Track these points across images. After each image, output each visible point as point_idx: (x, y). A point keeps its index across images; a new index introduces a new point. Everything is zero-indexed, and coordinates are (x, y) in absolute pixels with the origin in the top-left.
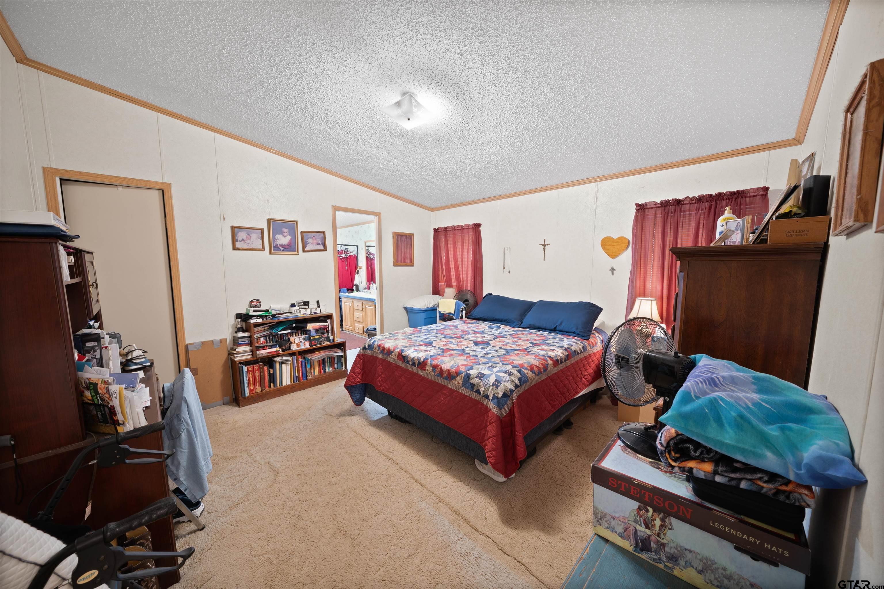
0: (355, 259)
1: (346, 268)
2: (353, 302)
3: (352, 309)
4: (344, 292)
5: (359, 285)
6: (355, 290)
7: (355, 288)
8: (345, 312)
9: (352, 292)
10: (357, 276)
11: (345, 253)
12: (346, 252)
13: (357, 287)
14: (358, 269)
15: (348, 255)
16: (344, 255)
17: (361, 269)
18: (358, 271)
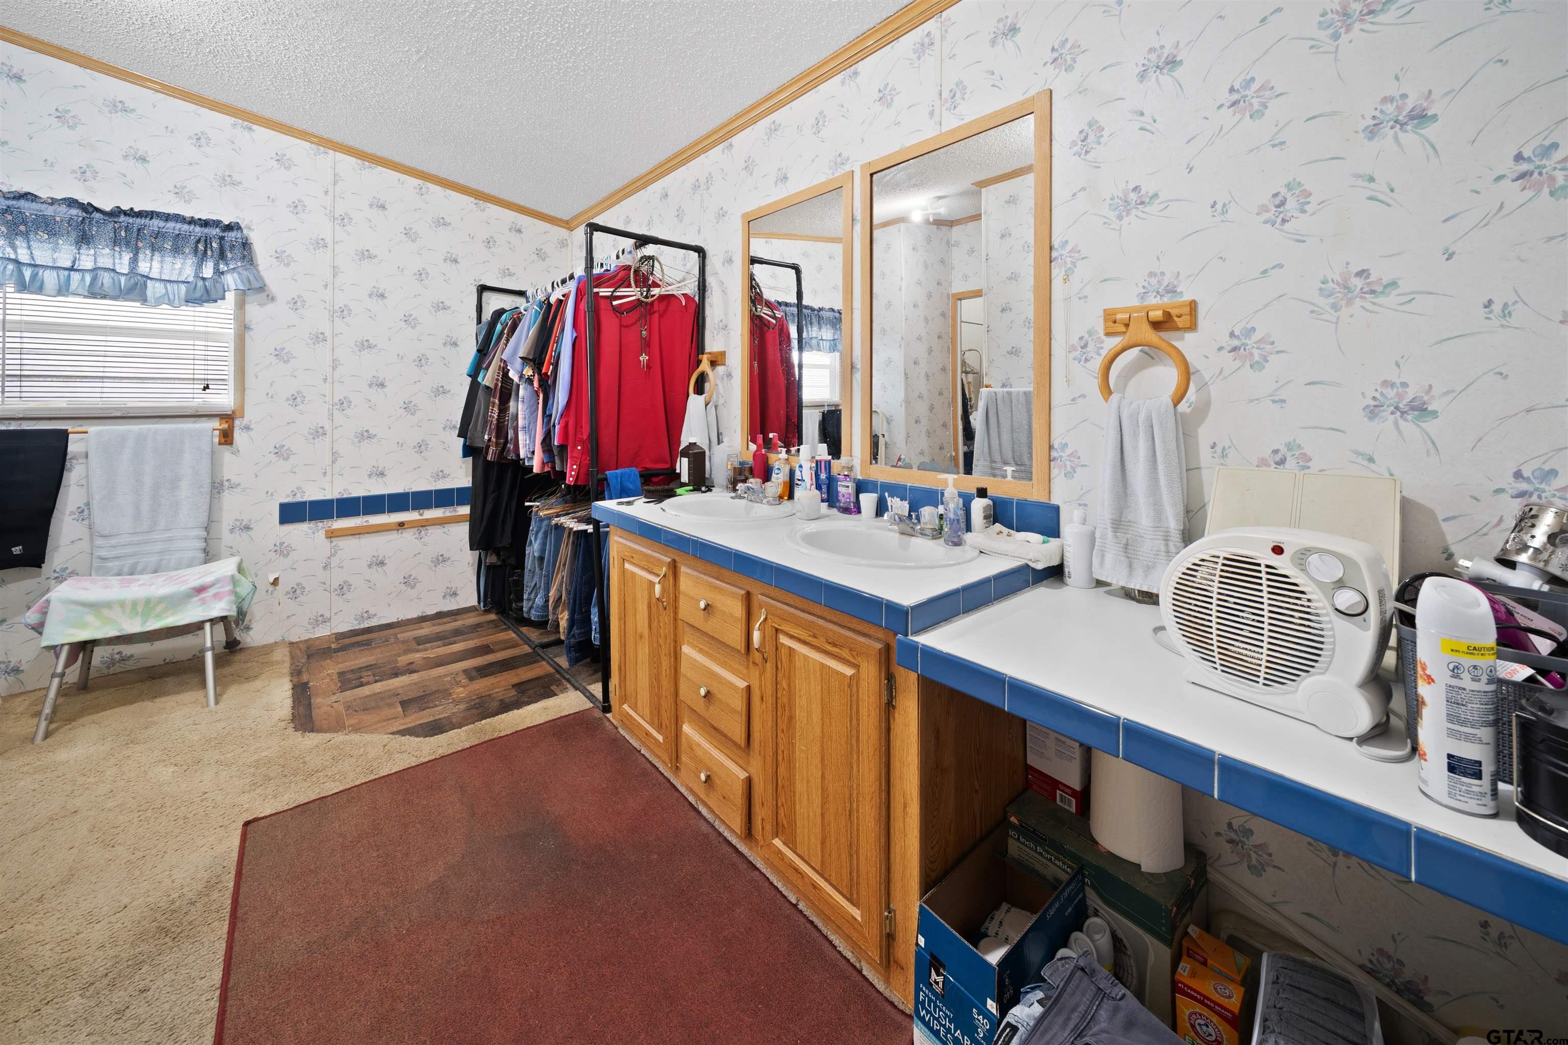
0: (689, 319)
1: (644, 358)
2: (674, 567)
3: (666, 618)
4: (624, 492)
5: (705, 447)
6: (685, 478)
7: (683, 466)
8: (623, 619)
9: (671, 494)
10: (695, 403)
11: (644, 281)
12: (646, 278)
13: (698, 458)
14: (705, 366)
15: (656, 291)
16: (632, 293)
17: (720, 369)
18: (702, 378)
